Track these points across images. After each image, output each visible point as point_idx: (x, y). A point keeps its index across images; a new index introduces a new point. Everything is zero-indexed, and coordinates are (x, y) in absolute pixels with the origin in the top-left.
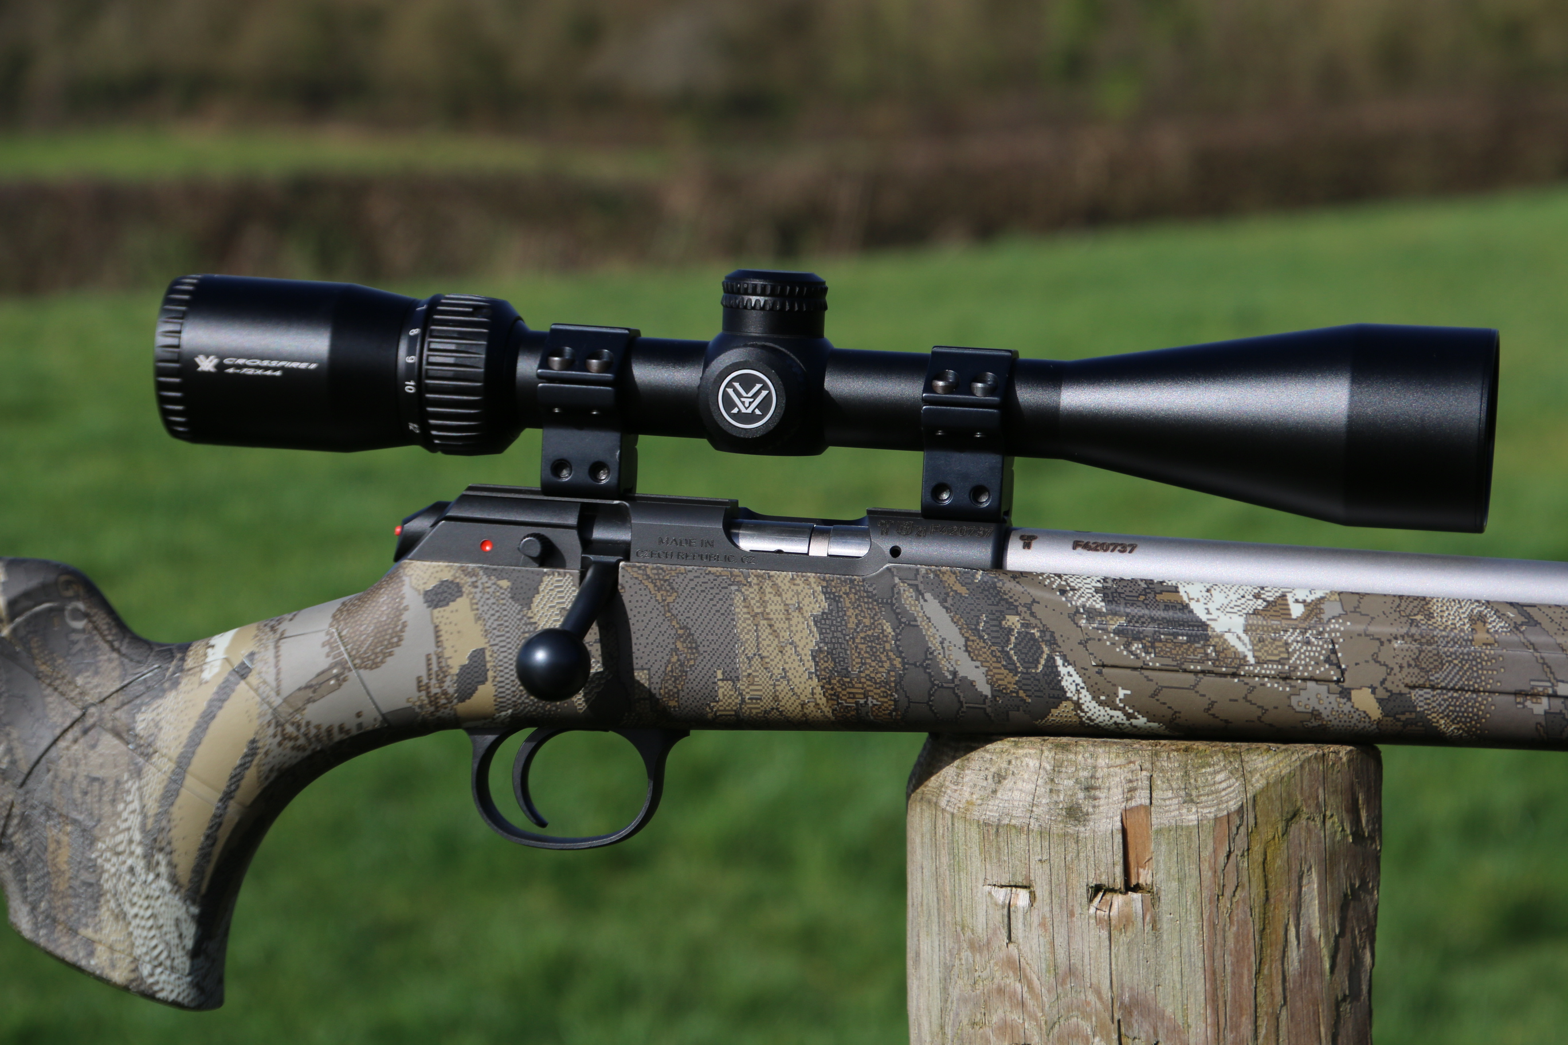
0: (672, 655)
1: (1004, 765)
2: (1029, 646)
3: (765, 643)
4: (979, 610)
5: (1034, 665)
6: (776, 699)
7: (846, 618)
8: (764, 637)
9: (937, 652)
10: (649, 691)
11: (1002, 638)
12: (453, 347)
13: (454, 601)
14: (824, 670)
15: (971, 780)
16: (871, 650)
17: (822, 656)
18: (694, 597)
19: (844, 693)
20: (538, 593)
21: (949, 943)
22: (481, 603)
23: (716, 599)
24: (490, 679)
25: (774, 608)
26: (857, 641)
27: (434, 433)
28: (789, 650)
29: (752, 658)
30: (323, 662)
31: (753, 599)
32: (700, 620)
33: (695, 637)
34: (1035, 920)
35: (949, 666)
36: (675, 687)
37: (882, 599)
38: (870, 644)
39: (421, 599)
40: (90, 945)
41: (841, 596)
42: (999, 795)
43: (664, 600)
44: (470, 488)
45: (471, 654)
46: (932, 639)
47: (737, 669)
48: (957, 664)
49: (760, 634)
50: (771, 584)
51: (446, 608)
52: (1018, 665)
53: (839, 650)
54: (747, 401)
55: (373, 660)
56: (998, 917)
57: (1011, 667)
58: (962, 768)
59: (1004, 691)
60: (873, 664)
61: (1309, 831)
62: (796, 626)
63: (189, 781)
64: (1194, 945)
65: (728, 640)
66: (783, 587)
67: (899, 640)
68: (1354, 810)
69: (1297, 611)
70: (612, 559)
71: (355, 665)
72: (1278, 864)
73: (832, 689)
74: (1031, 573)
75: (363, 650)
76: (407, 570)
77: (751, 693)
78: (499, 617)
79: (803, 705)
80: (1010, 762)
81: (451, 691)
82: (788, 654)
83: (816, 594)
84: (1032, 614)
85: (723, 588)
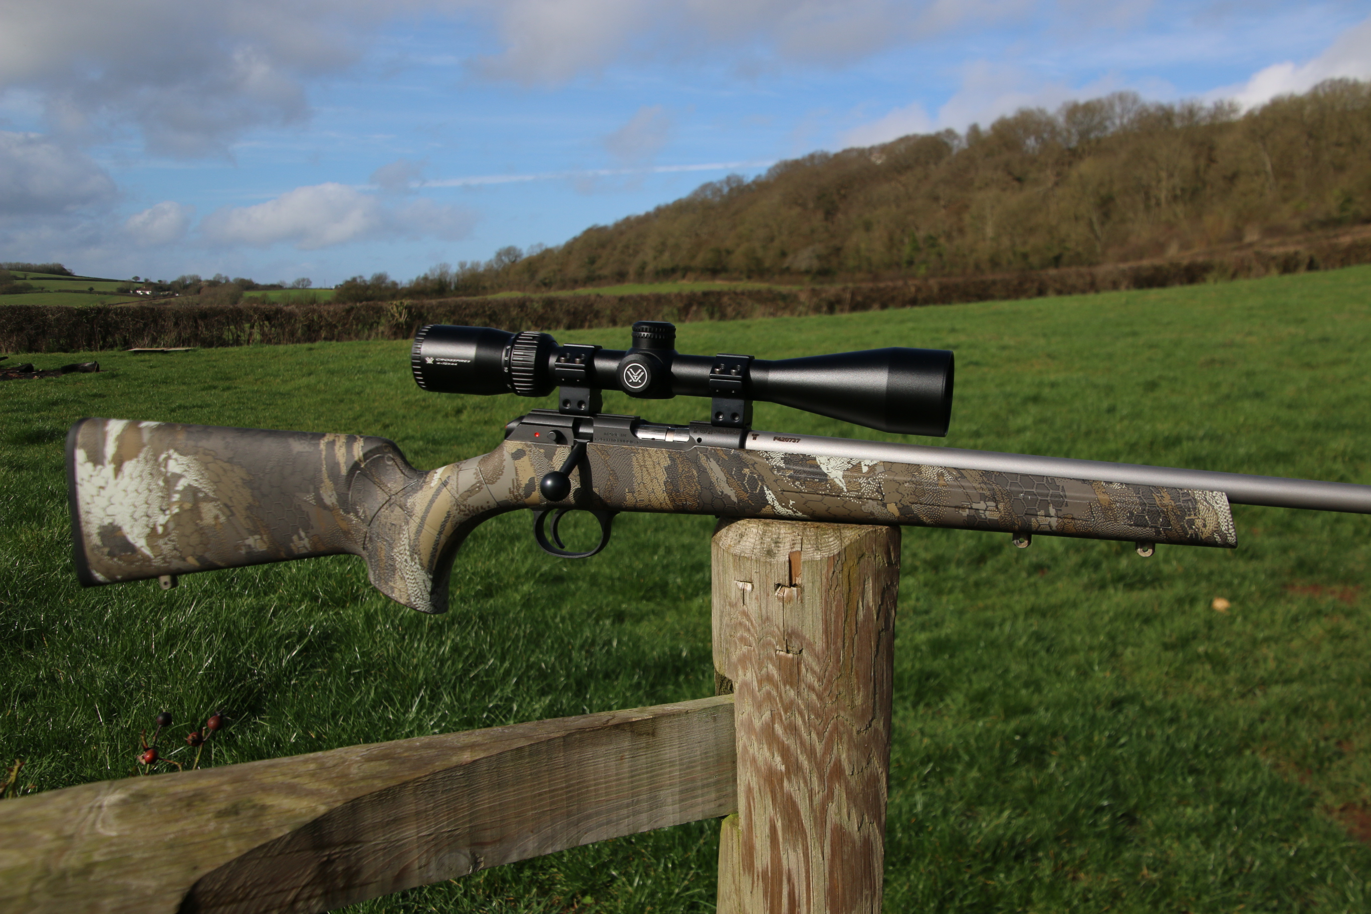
0: (608, 482)
1: (744, 531)
2: (753, 482)
3: (645, 478)
4: (732, 466)
5: (755, 490)
6: (650, 501)
7: (678, 468)
8: (644, 475)
9: (715, 483)
10: (599, 496)
11: (742, 478)
12: (523, 354)
13: (523, 456)
14: (669, 490)
15: (731, 536)
16: (688, 482)
17: (668, 484)
18: (617, 458)
19: (677, 498)
20: (555, 454)
21: (722, 602)
22: (533, 458)
23: (625, 459)
24: (534, 492)
25: (649, 463)
26: (682, 478)
27: (517, 388)
28: (655, 481)
29: (640, 484)
30: (474, 481)
31: (640, 459)
32: (619, 468)
33: (617, 475)
34: (754, 597)
35: (720, 489)
36: (609, 495)
37: (693, 461)
38: (687, 479)
39: (510, 456)
40: (392, 588)
41: (676, 459)
42: (741, 543)
43: (605, 459)
44: (532, 411)
45: (529, 479)
46: (713, 478)
47: (634, 488)
48: (723, 489)
50: (649, 453)
51: (520, 460)
52: (748, 490)
53: (675, 481)
54: (635, 377)
55: (492, 481)
56: (739, 594)
57: (745, 490)
58: (728, 530)
59: (743, 500)
60: (689, 488)
61: (868, 562)
62: (658, 471)
63: (426, 527)
64: (819, 610)
65: (630, 476)
66: (653, 454)
67: (700, 478)
68: (888, 554)
69: (865, 469)
70: (585, 441)
71: (485, 483)
72: (854, 576)
73: (673, 497)
74: (755, 450)
75: (488, 477)
76: (506, 445)
77: (640, 497)
78: (539, 464)
79: (661, 504)
80: (746, 529)
81: (522, 494)
82: (654, 483)
83: (666, 458)
84: (755, 468)
85: (628, 454)
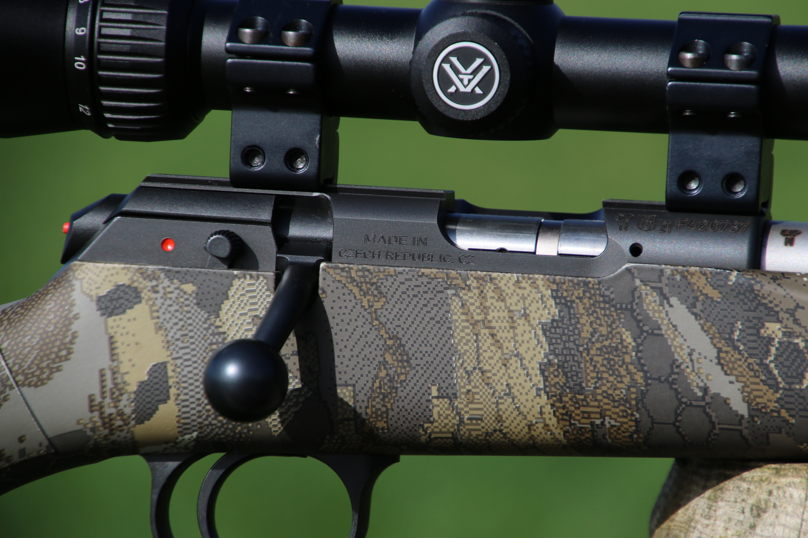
0: (380, 369)
1: (764, 496)
2: (792, 358)
3: (486, 355)
4: (733, 317)
5: (797, 381)
6: (499, 419)
7: (579, 326)
8: (485, 348)
9: (685, 365)
10: (354, 410)
11: (760, 348)
12: (129, 17)
13: (131, 308)
14: (555, 386)
15: (725, 514)
16: (609, 363)
17: (552, 370)
18: (406, 302)
19: (578, 412)
20: (227, 298)
22: (162, 310)
23: (430, 305)
24: (172, 398)
25: (497, 315)
26: (592, 352)
27: (107, 115)
28: (514, 363)
29: (472, 372)
31: (472, 304)
32: (412, 329)
33: (407, 348)
35: (699, 381)
36: (384, 406)
37: (621, 304)
38: (607, 356)
39: (94, 306)
41: (573, 302)
42: (758, 530)
43: (371, 307)
44: (148, 179)
45: (151, 369)
46: (678, 350)
47: (455, 385)
48: (708, 379)
49: (480, 345)
50: (493, 287)
51: (123, 316)
52: (780, 379)
53: (572, 363)
54: (466, 78)
55: (38, 376)
57: (771, 382)
58: (715, 499)
59: (764, 410)
60: (611, 379)
62: (522, 335)
65: (444, 352)
66: (507, 291)
67: (641, 351)
70: (311, 260)
71: (16, 383)
73: (564, 407)
74: (794, 274)
75: (26, 365)
76: (77, 273)
77: (471, 412)
78: (183, 326)
79: (530, 426)
80: (770, 493)
81: (128, 411)
82: (512, 368)
83: (545, 299)
84: (796, 321)
85: (438, 292)
